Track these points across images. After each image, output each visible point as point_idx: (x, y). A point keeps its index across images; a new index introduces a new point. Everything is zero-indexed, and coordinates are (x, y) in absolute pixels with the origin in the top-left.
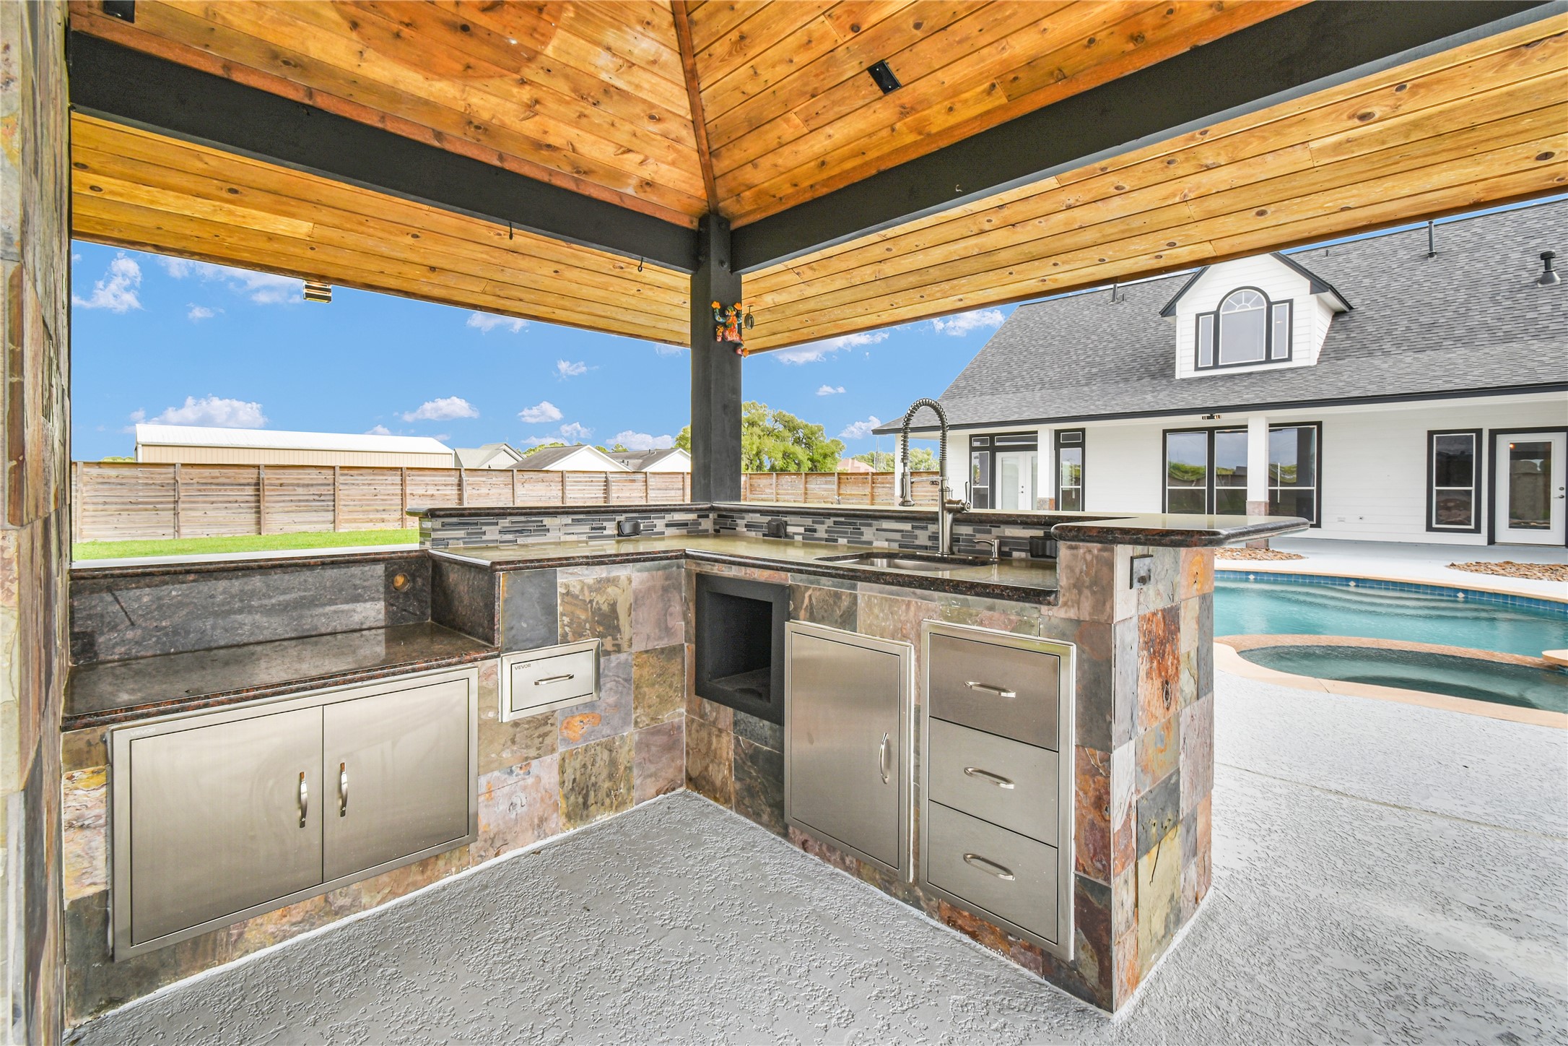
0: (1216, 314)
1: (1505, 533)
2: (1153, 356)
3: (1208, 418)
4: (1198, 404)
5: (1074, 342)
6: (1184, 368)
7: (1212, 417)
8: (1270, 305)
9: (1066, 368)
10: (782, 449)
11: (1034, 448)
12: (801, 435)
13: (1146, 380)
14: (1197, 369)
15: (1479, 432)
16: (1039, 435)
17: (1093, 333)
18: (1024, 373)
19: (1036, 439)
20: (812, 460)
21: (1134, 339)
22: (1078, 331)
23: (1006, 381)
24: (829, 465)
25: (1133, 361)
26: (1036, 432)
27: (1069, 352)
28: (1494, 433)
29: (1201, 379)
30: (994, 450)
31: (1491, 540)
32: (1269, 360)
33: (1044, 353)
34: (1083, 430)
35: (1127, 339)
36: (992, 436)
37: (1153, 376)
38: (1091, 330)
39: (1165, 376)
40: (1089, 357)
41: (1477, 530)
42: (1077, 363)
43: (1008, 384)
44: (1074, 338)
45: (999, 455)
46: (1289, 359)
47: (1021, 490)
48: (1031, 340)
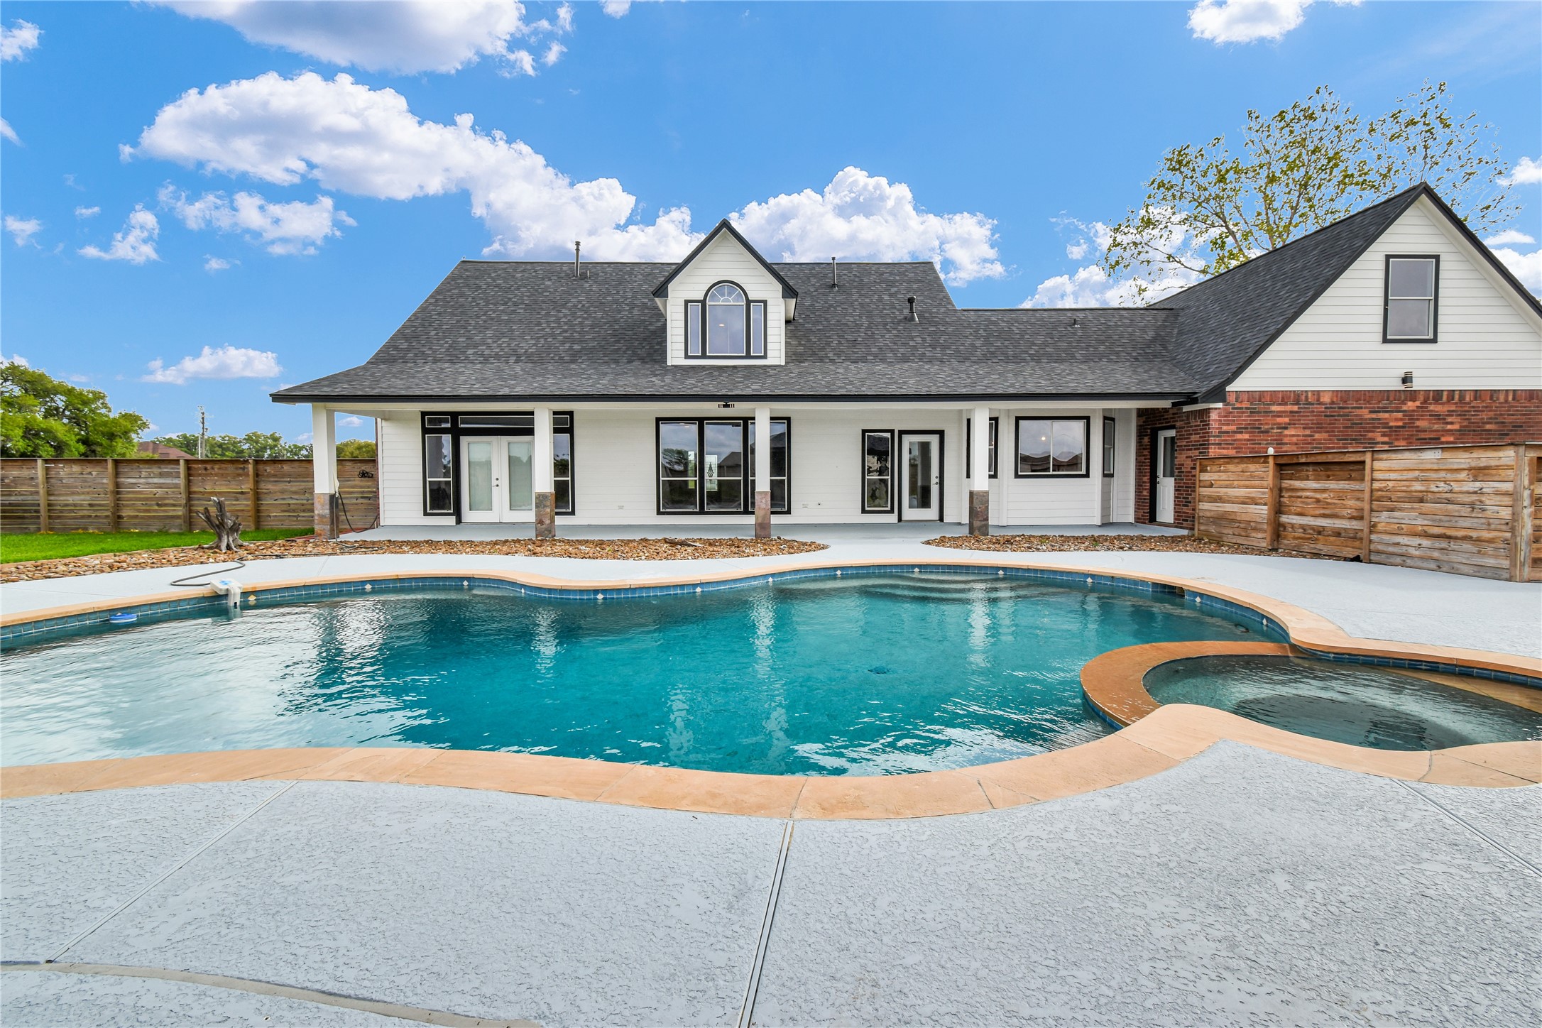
0: (703, 302)
1: (909, 514)
2: (636, 339)
3: (724, 406)
4: (713, 390)
5: (543, 313)
6: (675, 355)
7: (726, 406)
8: (749, 302)
9: (542, 341)
10: (23, 423)
11: (530, 432)
12: (61, 404)
13: (637, 363)
14: (687, 357)
15: (892, 432)
16: (535, 416)
17: (564, 306)
18: (490, 341)
19: (532, 422)
20: (85, 442)
21: (610, 319)
22: (544, 302)
23: (468, 347)
24: (119, 450)
25: (618, 342)
26: (532, 413)
27: (539, 324)
28: (901, 433)
29: (693, 367)
30: (457, 434)
31: (900, 519)
32: (748, 356)
33: (509, 321)
34: (571, 414)
35: (602, 318)
36: (454, 415)
37: (643, 360)
38: (560, 302)
39: (655, 361)
40: (566, 331)
41: (892, 511)
42: (553, 336)
43: (470, 352)
44: (542, 309)
45: (465, 441)
46: (765, 357)
47: (494, 482)
48: (487, 305)
